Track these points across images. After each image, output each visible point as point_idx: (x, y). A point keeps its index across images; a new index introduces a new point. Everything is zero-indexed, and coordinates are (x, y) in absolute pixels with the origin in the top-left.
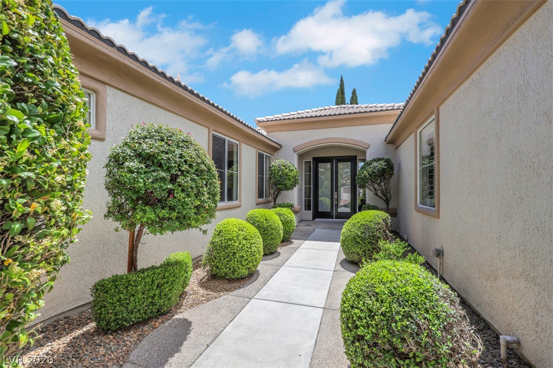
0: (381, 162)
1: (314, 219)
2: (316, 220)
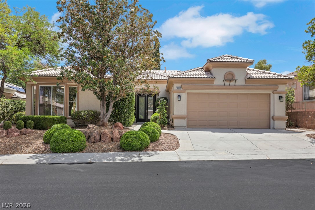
0: (163, 99)
1: (137, 122)
2: (138, 122)
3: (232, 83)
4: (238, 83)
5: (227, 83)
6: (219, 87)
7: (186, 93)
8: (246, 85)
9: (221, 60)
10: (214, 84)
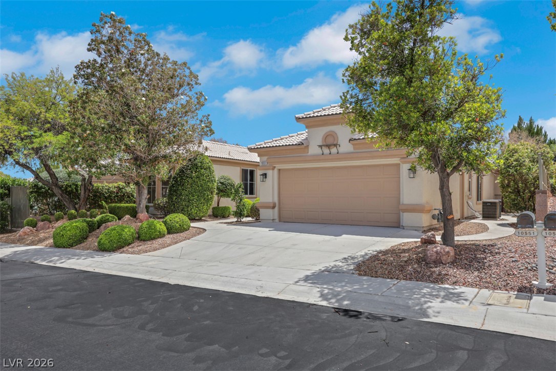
3: (334, 150)
4: (341, 150)
5: (326, 151)
6: (315, 159)
7: (276, 171)
8: (354, 151)
9: (323, 113)
10: (308, 153)
